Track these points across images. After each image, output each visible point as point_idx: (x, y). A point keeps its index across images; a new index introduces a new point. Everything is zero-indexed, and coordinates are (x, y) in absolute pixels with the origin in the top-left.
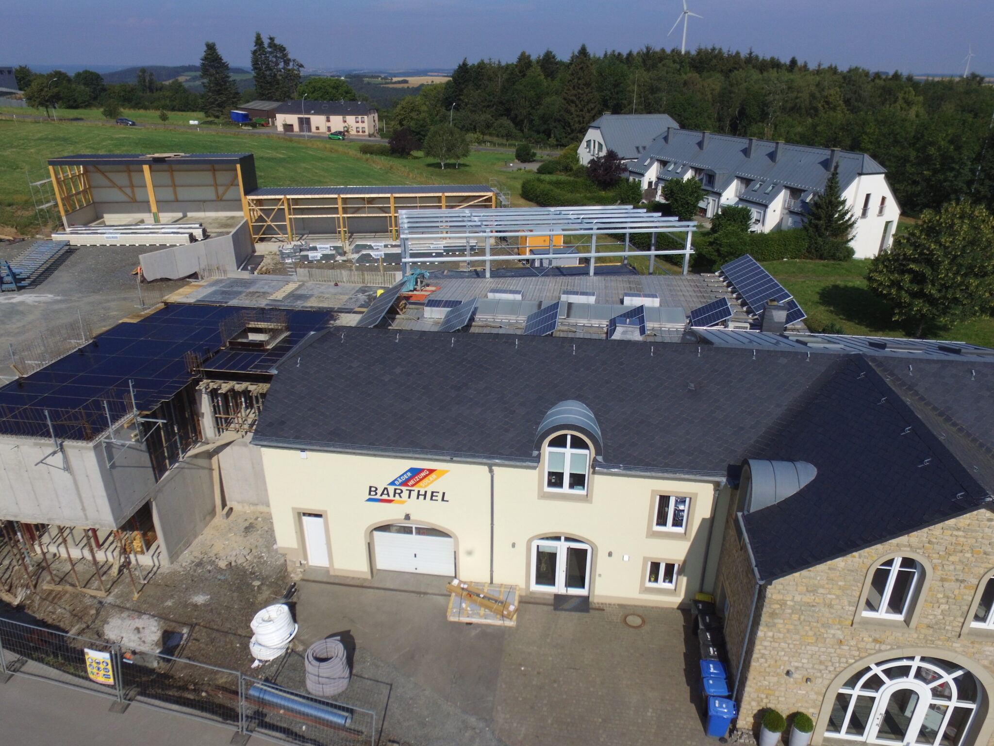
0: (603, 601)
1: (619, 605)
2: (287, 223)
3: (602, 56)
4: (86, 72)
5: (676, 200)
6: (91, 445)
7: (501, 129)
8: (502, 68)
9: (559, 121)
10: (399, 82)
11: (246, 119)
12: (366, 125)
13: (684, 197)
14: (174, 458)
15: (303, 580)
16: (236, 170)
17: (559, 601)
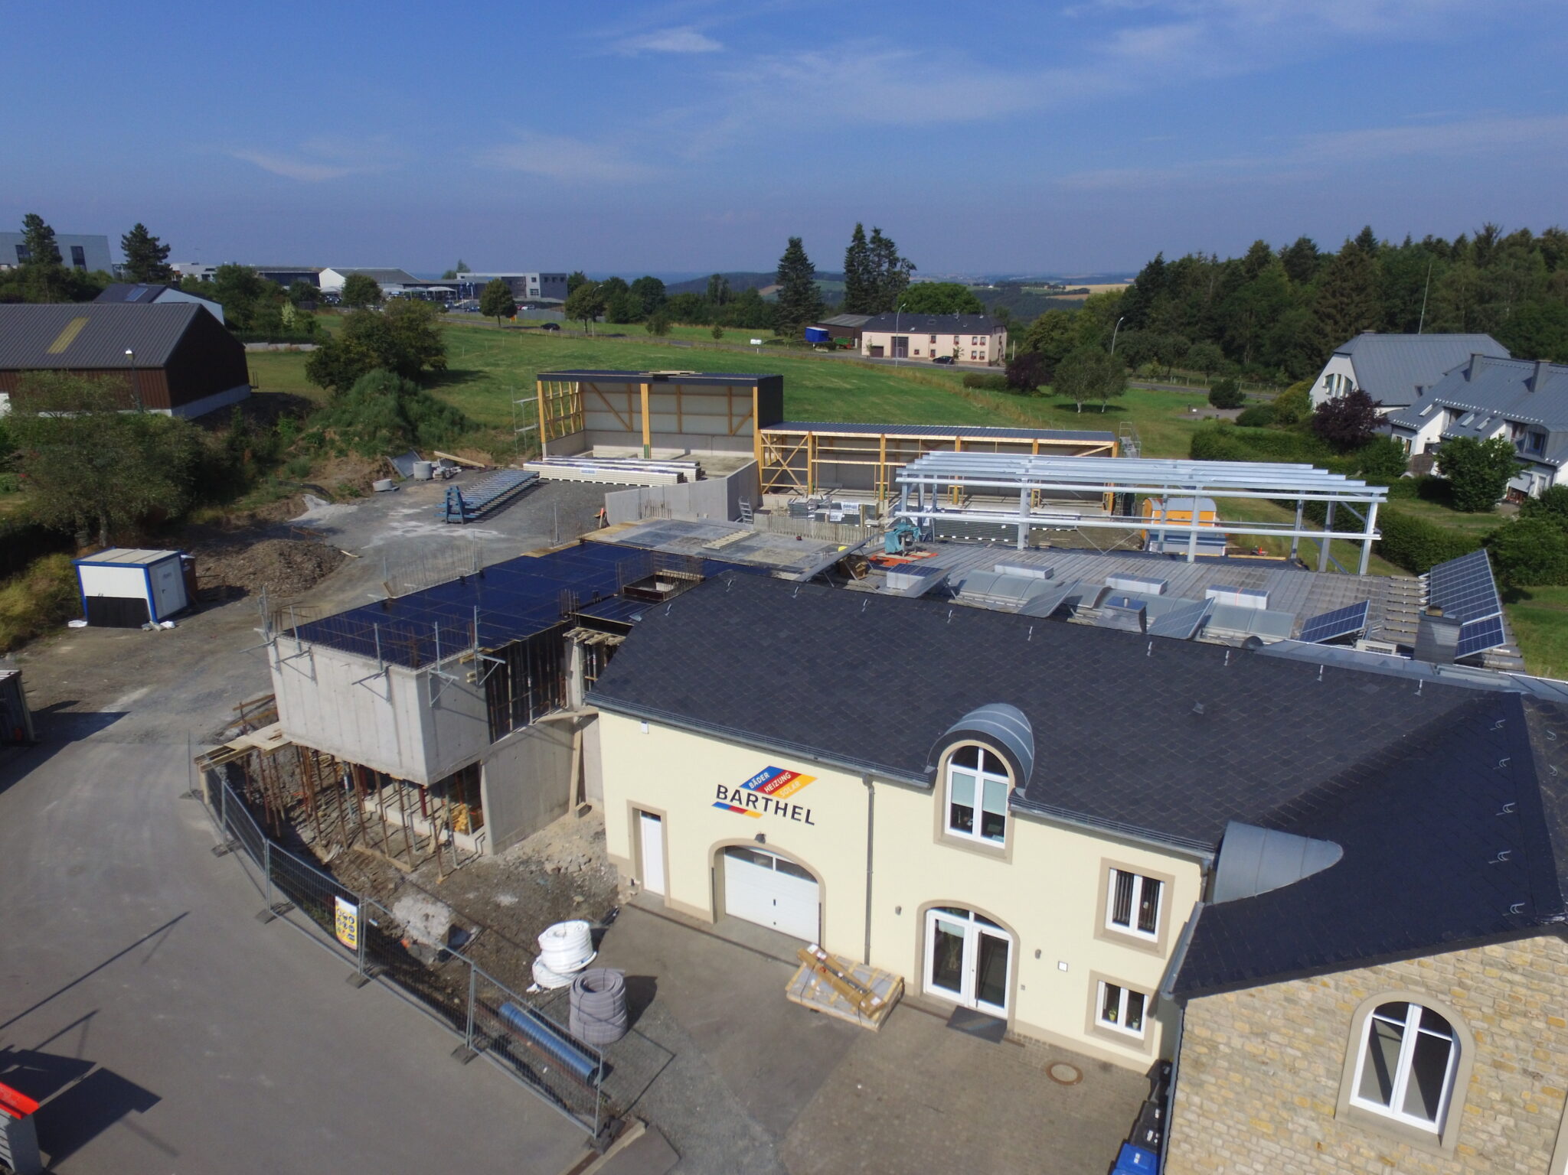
0: (1029, 1034)
1: (1051, 1046)
2: (809, 469)
3: (1400, 244)
4: (647, 278)
5: (1461, 474)
6: (415, 673)
7: (1198, 358)
8: (1218, 266)
9: (1302, 346)
10: (1075, 292)
11: (825, 340)
12: (986, 348)
13: (1477, 468)
14: (521, 719)
15: (629, 904)
16: (751, 396)
17: (962, 1014)
